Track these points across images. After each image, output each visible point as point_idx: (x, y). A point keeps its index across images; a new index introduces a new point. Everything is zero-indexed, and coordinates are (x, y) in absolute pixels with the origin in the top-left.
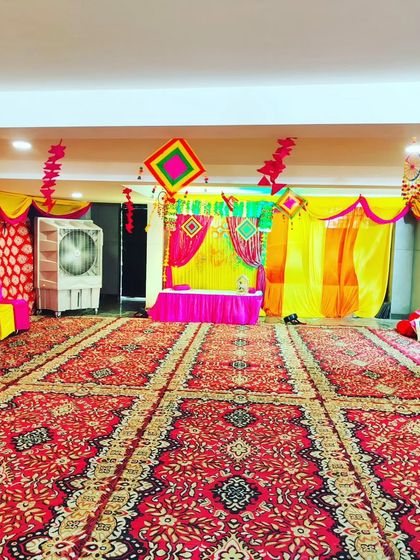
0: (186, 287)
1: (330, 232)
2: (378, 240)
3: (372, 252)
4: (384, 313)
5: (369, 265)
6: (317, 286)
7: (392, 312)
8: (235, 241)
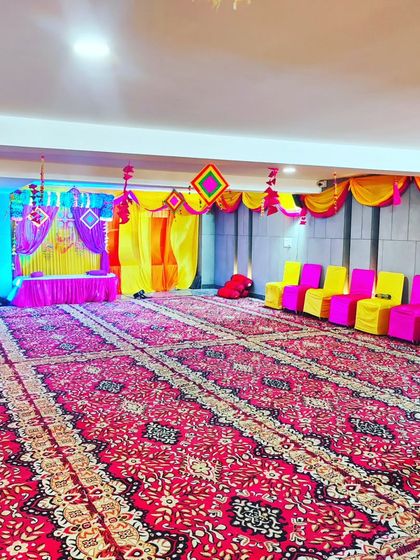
0: (40, 274)
1: (155, 220)
2: (187, 226)
3: (183, 237)
4: (197, 284)
5: (182, 247)
6: (147, 265)
7: (203, 283)
8: (80, 229)
